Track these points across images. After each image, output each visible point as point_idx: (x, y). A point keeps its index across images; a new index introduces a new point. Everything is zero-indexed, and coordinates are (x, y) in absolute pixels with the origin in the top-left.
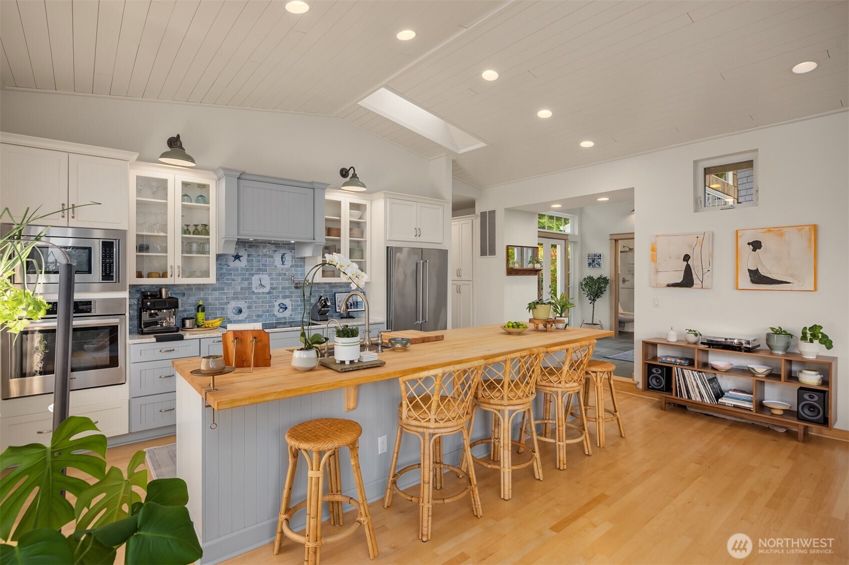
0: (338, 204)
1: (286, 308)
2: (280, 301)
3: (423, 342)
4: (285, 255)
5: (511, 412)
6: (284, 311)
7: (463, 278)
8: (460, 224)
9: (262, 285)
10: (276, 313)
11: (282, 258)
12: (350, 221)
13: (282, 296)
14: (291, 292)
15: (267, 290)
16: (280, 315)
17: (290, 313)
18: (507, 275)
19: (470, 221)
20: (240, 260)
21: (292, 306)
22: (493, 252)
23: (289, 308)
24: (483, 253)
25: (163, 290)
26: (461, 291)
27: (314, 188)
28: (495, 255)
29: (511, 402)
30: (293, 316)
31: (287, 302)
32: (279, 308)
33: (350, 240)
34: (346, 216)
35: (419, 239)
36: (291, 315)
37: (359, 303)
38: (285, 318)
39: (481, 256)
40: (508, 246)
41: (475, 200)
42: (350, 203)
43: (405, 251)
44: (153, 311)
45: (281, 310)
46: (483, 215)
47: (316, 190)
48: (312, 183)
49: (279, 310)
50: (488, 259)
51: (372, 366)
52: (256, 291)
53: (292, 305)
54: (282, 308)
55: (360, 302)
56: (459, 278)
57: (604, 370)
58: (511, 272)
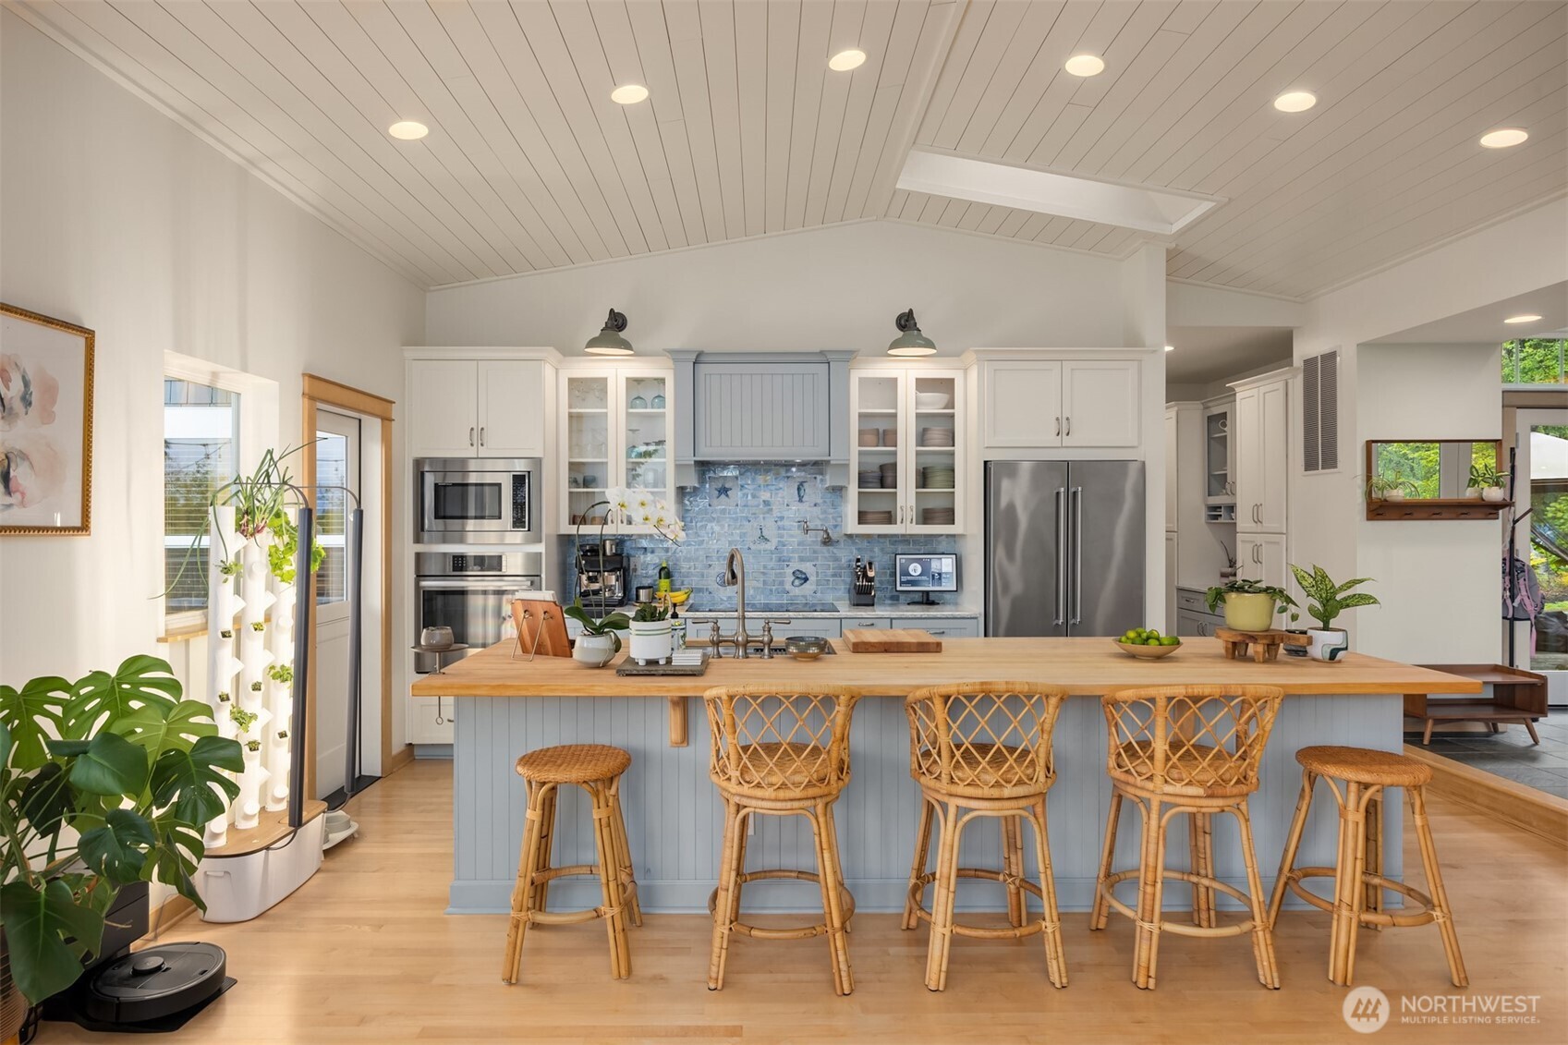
0: (893, 382)
1: (806, 579)
2: (795, 565)
3: (886, 651)
4: (805, 484)
5: (961, 811)
6: (802, 584)
7: (1267, 525)
8: (1261, 395)
9: (763, 538)
10: (788, 586)
11: (799, 489)
12: (917, 414)
13: (799, 557)
14: (815, 552)
15: (771, 546)
16: (797, 591)
17: (814, 587)
18: (1368, 519)
19: (1281, 385)
20: (727, 496)
21: (817, 576)
22: (1330, 461)
23: (812, 579)
24: (1310, 464)
25: (608, 542)
26: (1264, 558)
27: (832, 360)
28: (1336, 467)
29: (954, 789)
30: (818, 594)
31: (808, 568)
32: (793, 578)
33: (917, 451)
34: (908, 408)
35: (1067, 441)
36: (815, 592)
37: (944, 576)
38: (805, 597)
39: (1306, 470)
40: (1369, 444)
41: (1292, 332)
42: (917, 379)
43: (1025, 469)
44: (591, 574)
45: (797, 582)
46: (1310, 364)
47: (831, 363)
48: (822, 353)
49: (793, 583)
50: (1322, 477)
51: (676, 673)
52: (753, 547)
53: (817, 572)
54: (798, 578)
55: (946, 573)
56: (1258, 528)
57: (1365, 778)
58: (1380, 509)
